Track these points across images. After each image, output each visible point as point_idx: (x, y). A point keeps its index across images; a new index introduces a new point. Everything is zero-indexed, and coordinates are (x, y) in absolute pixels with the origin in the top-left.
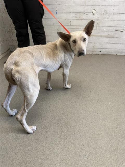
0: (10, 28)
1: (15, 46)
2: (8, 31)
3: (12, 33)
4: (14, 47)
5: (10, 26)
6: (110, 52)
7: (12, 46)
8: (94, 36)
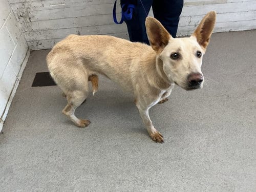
0: (24, 10)
1: (39, 41)
2: (21, 16)
3: (30, 19)
4: (38, 43)
5: (23, 7)
6: (218, 28)
7: (32, 41)
8: (189, 4)
